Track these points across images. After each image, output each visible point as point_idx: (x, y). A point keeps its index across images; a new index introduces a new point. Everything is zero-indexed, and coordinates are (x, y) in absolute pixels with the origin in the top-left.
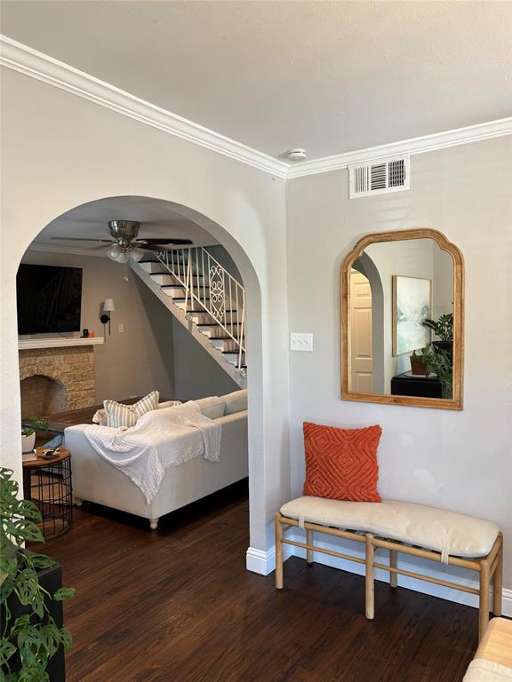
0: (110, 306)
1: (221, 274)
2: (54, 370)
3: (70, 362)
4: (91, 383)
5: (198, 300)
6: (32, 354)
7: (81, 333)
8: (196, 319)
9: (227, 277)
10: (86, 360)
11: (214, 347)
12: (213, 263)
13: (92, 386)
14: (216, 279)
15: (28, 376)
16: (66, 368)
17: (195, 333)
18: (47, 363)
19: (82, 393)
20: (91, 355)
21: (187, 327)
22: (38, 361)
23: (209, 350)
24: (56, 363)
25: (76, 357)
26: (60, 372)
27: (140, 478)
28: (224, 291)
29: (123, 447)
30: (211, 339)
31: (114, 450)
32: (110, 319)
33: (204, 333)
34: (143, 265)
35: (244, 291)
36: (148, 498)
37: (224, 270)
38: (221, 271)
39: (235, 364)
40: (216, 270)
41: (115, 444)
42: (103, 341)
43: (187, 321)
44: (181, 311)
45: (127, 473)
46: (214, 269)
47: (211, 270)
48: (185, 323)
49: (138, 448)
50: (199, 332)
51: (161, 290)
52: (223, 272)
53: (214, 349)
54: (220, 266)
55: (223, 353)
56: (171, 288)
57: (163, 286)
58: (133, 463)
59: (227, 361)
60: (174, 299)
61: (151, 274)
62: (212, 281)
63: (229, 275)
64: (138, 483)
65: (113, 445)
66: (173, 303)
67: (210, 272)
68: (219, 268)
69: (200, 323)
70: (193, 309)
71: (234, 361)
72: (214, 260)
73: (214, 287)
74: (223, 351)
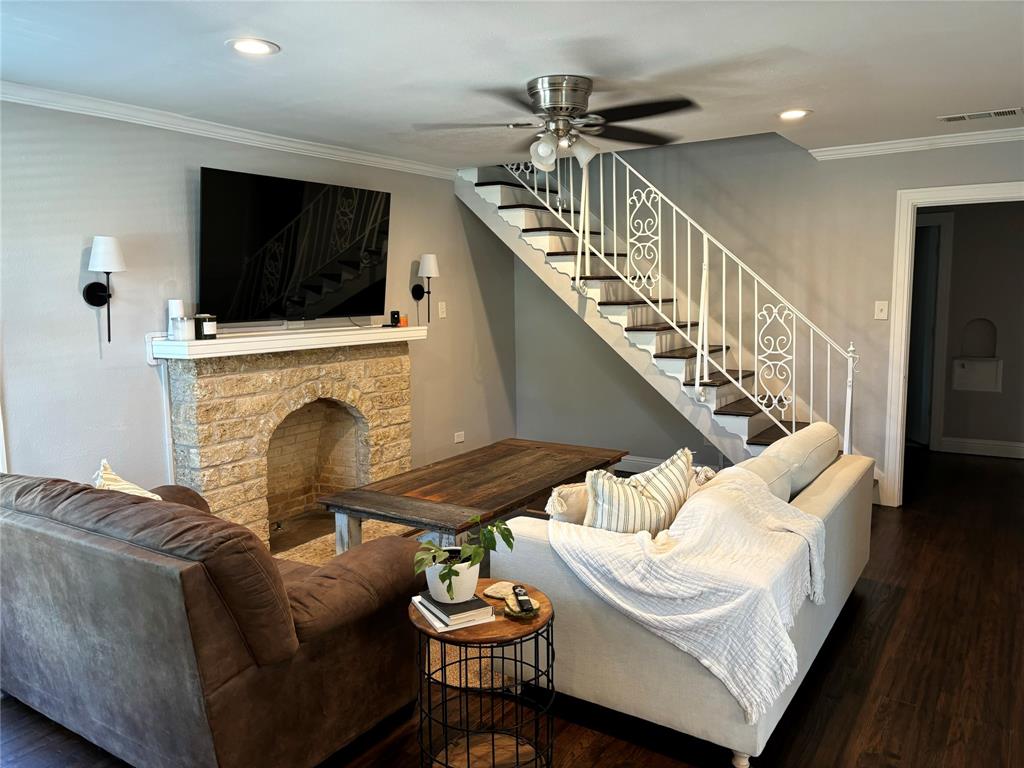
0: (431, 267)
1: (655, 204)
2: (348, 387)
3: (374, 372)
4: (404, 412)
5: (602, 256)
6: (314, 358)
7: (387, 318)
8: (595, 292)
9: (667, 209)
10: (398, 369)
11: (633, 345)
12: (636, 184)
13: (406, 417)
14: (644, 213)
15: (307, 400)
16: (367, 385)
17: (593, 319)
18: (338, 375)
19: (393, 431)
20: (404, 358)
21: (575, 307)
22: (324, 372)
23: (624, 352)
24: (352, 375)
25: (383, 363)
26: (358, 394)
27: (727, 659)
28: (659, 238)
29: (673, 587)
30: (627, 330)
31: (648, 590)
32: (429, 293)
33: (613, 318)
34: (482, 191)
35: (706, 236)
36: (749, 709)
37: (661, 195)
38: (655, 198)
39: (682, 378)
40: (643, 196)
41: (648, 575)
42: (425, 333)
43: (575, 295)
44: (561, 276)
45: (684, 646)
46: (639, 195)
47: (631, 196)
48: (571, 300)
49: (721, 591)
50: (602, 316)
51: (520, 237)
52: (659, 199)
53: (633, 349)
54: (652, 188)
55: (655, 357)
56: (544, 233)
57: (525, 231)
58: (707, 626)
59: (662, 373)
60: (549, 254)
61: (500, 208)
62: (633, 222)
63: (671, 204)
64: (719, 670)
65: (643, 579)
66: (546, 263)
67: (629, 201)
68: (650, 192)
69: (604, 300)
70: (588, 274)
71: (680, 372)
72: (640, 176)
73: (638, 230)
74: (653, 352)
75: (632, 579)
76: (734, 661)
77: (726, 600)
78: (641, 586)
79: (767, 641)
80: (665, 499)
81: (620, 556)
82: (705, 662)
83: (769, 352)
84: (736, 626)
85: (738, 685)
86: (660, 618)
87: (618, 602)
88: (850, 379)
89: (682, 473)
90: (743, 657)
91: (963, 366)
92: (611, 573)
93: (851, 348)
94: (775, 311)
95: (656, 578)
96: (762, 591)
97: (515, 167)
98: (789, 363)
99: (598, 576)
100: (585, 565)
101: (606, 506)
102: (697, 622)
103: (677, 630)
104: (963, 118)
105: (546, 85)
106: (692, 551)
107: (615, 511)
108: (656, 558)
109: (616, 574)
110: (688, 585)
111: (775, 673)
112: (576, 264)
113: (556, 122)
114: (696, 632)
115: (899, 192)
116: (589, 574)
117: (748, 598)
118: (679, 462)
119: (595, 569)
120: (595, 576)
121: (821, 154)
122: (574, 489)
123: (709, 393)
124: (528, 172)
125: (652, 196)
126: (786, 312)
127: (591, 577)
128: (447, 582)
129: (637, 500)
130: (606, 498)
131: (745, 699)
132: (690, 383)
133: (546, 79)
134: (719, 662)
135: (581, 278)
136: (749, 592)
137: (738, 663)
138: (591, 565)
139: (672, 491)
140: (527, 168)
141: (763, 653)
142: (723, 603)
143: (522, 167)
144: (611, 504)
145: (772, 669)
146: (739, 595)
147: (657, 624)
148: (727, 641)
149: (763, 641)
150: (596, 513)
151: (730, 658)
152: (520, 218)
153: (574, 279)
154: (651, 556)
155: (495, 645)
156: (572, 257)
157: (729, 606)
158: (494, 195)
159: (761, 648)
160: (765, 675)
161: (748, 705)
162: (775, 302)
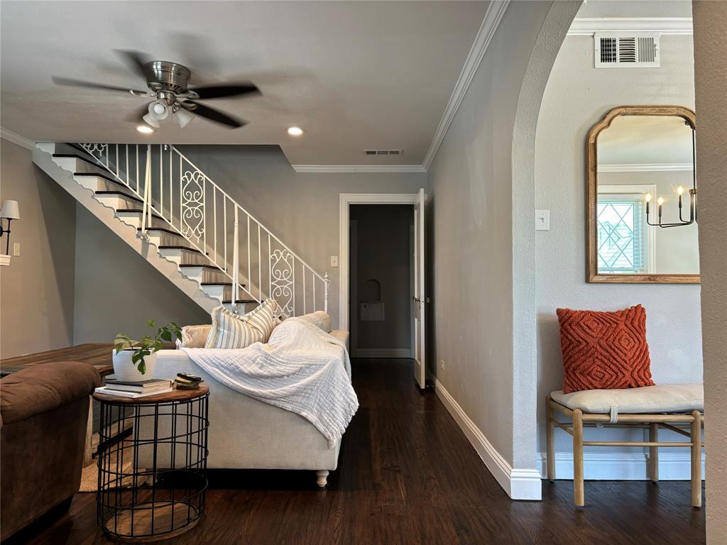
0: (10, 211)
1: (201, 182)
5: (160, 214)
8: (156, 240)
9: (209, 186)
11: (185, 277)
12: (187, 167)
14: (192, 188)
17: (154, 258)
21: (140, 251)
27: (317, 409)
28: (204, 204)
29: (282, 368)
30: (181, 266)
31: (265, 373)
32: (9, 232)
33: (169, 258)
34: (59, 161)
35: (236, 205)
36: (331, 438)
37: (205, 176)
38: (201, 178)
39: (221, 298)
40: (193, 176)
41: (265, 364)
42: (8, 261)
43: (139, 241)
44: (128, 228)
45: (289, 407)
46: (189, 176)
47: (183, 175)
48: (137, 245)
49: (312, 365)
50: (161, 256)
51: (93, 197)
52: (203, 179)
53: (185, 280)
54: (199, 171)
55: (202, 284)
56: (112, 195)
57: (97, 193)
58: (305, 389)
59: (207, 296)
60: (118, 211)
61: (75, 174)
62: (186, 191)
63: (213, 183)
64: (312, 417)
65: (262, 367)
66: (116, 217)
67: (182, 179)
68: (197, 174)
69: (162, 245)
70: (150, 226)
71: (219, 295)
72: (190, 163)
73: (188, 198)
74: (200, 282)
75: (254, 369)
76: (321, 409)
77: (316, 370)
78: (261, 371)
79: (341, 391)
80: (262, 328)
81: (243, 356)
82: (304, 414)
83: (278, 279)
84: (322, 386)
85: (324, 425)
86: (273, 391)
87: (243, 387)
88: (326, 294)
89: (270, 312)
90: (327, 405)
91: (365, 306)
92: (238, 368)
93: (326, 276)
94: (282, 254)
95: (271, 365)
96: (337, 361)
97: (89, 146)
98: (291, 286)
99: (228, 372)
100: (217, 367)
101: (226, 332)
102: (299, 388)
103: (285, 397)
104: (374, 153)
105: (159, 67)
106: (290, 347)
107: (232, 334)
108: (269, 352)
109: (242, 368)
110: (291, 365)
111: (345, 410)
112: (141, 220)
113: (165, 93)
114: (297, 396)
115: (341, 194)
116: (220, 373)
117: (330, 366)
118: (267, 306)
119: (226, 368)
120: (225, 373)
121: (298, 168)
122: (196, 328)
123: (240, 308)
124: (101, 151)
125: (199, 176)
126: (289, 254)
127: (222, 374)
128: (140, 361)
129: (246, 328)
130: (226, 326)
131: (328, 432)
132: (227, 302)
133: (160, 63)
134: (312, 412)
135: (146, 229)
136: (330, 362)
137: (323, 409)
138: (222, 366)
139: (266, 323)
140: (100, 148)
141: (339, 398)
142: (314, 373)
143: (96, 147)
144: (229, 329)
145: (343, 408)
146: (324, 365)
147: (272, 395)
148: (316, 397)
149: (339, 392)
150: (217, 339)
151: (318, 408)
152: (94, 183)
153: (140, 229)
154: (267, 351)
155: (178, 402)
156: (138, 214)
157: (319, 372)
158: (71, 164)
159: (338, 395)
160: (340, 414)
161: (330, 435)
162: (282, 248)
